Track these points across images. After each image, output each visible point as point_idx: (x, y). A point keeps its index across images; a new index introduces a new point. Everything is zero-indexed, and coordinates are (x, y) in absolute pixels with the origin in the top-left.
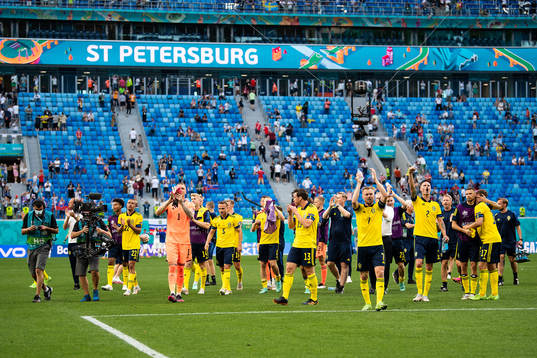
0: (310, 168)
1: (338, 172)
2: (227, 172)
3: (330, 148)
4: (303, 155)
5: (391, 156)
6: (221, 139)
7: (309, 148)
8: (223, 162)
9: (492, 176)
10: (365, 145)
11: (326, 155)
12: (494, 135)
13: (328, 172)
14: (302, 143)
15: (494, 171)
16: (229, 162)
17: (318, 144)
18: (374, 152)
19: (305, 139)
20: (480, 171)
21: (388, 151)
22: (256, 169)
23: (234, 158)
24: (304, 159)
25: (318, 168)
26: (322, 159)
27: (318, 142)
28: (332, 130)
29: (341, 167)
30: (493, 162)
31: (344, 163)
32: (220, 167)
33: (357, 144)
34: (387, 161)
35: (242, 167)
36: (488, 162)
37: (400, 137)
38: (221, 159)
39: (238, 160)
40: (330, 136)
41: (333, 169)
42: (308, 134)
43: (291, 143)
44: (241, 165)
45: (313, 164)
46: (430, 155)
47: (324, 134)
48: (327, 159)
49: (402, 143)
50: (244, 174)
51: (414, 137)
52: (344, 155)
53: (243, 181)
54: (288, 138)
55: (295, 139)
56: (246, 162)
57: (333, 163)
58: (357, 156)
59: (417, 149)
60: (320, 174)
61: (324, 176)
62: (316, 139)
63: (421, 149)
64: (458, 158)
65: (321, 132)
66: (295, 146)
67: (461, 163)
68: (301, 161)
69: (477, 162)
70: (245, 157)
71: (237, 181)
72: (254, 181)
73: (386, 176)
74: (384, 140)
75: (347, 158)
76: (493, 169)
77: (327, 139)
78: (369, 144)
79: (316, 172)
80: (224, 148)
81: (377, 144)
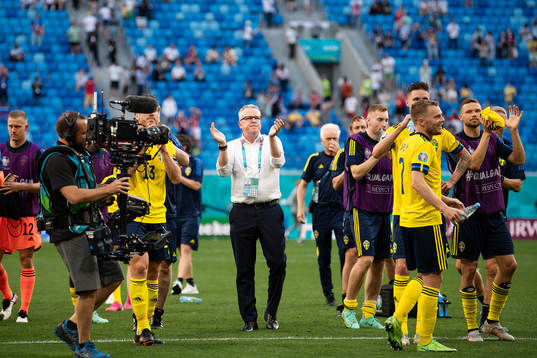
0: (182, 80)
1: (234, 86)
2: (27, 85)
3: (219, 43)
4: (172, 53)
5: (332, 58)
6: (14, 21)
7: (182, 42)
8: (20, 66)
9: (522, 98)
10: (284, 37)
11: (212, 54)
12: (524, 20)
13: (214, 85)
14: (168, 33)
15: (525, 88)
16: (30, 66)
17: (198, 34)
18: (301, 51)
19: (174, 24)
20: (497, 88)
21: (328, 49)
22: (81, 79)
23: (39, 57)
24: (173, 63)
25: (196, 80)
26: (204, 63)
27: (198, 29)
28: (224, 9)
29: (240, 77)
30: (523, 71)
31: (246, 69)
32: (13, 75)
33: (271, 34)
34: (326, 68)
35: (55, 76)
36: (512, 71)
37: (349, 22)
38: (13, 59)
39: (48, 61)
40: (219, 18)
41: (226, 81)
42: (180, 16)
43: (148, 33)
44: (52, 71)
45: (189, 71)
46: (404, 56)
47: (210, 16)
48: (214, 62)
49: (354, 33)
50: (59, 89)
51: (375, 23)
52: (246, 55)
53: (57, 102)
54: (141, 21)
55: (155, 24)
56: (62, 66)
57: (225, 69)
58: (268, 57)
59: (381, 45)
60: (202, 90)
61: (208, 95)
62: (193, 25)
63: (387, 44)
64: (457, 62)
65: (204, 11)
66: (155, 36)
67: (462, 71)
68: (164, 65)
69: (492, 71)
70: (59, 57)
71: (44, 101)
72: (76, 102)
73: (323, 94)
74: (319, 28)
75: (252, 60)
76: (522, 82)
77: (215, 26)
78: (291, 36)
79: (194, 85)
80: (21, 39)
81: (307, 36)
